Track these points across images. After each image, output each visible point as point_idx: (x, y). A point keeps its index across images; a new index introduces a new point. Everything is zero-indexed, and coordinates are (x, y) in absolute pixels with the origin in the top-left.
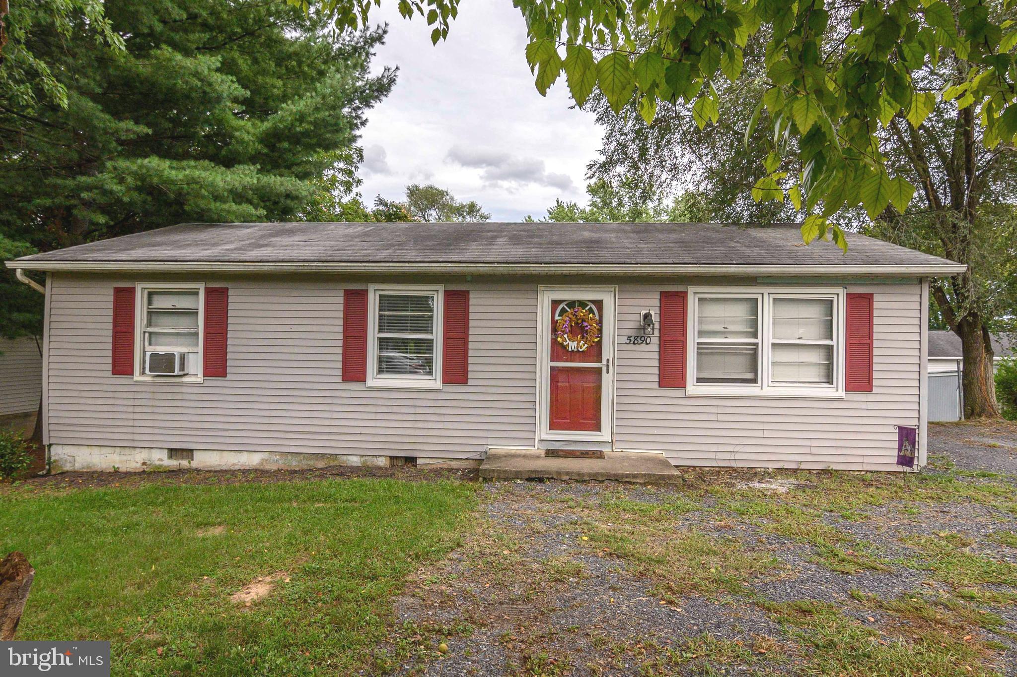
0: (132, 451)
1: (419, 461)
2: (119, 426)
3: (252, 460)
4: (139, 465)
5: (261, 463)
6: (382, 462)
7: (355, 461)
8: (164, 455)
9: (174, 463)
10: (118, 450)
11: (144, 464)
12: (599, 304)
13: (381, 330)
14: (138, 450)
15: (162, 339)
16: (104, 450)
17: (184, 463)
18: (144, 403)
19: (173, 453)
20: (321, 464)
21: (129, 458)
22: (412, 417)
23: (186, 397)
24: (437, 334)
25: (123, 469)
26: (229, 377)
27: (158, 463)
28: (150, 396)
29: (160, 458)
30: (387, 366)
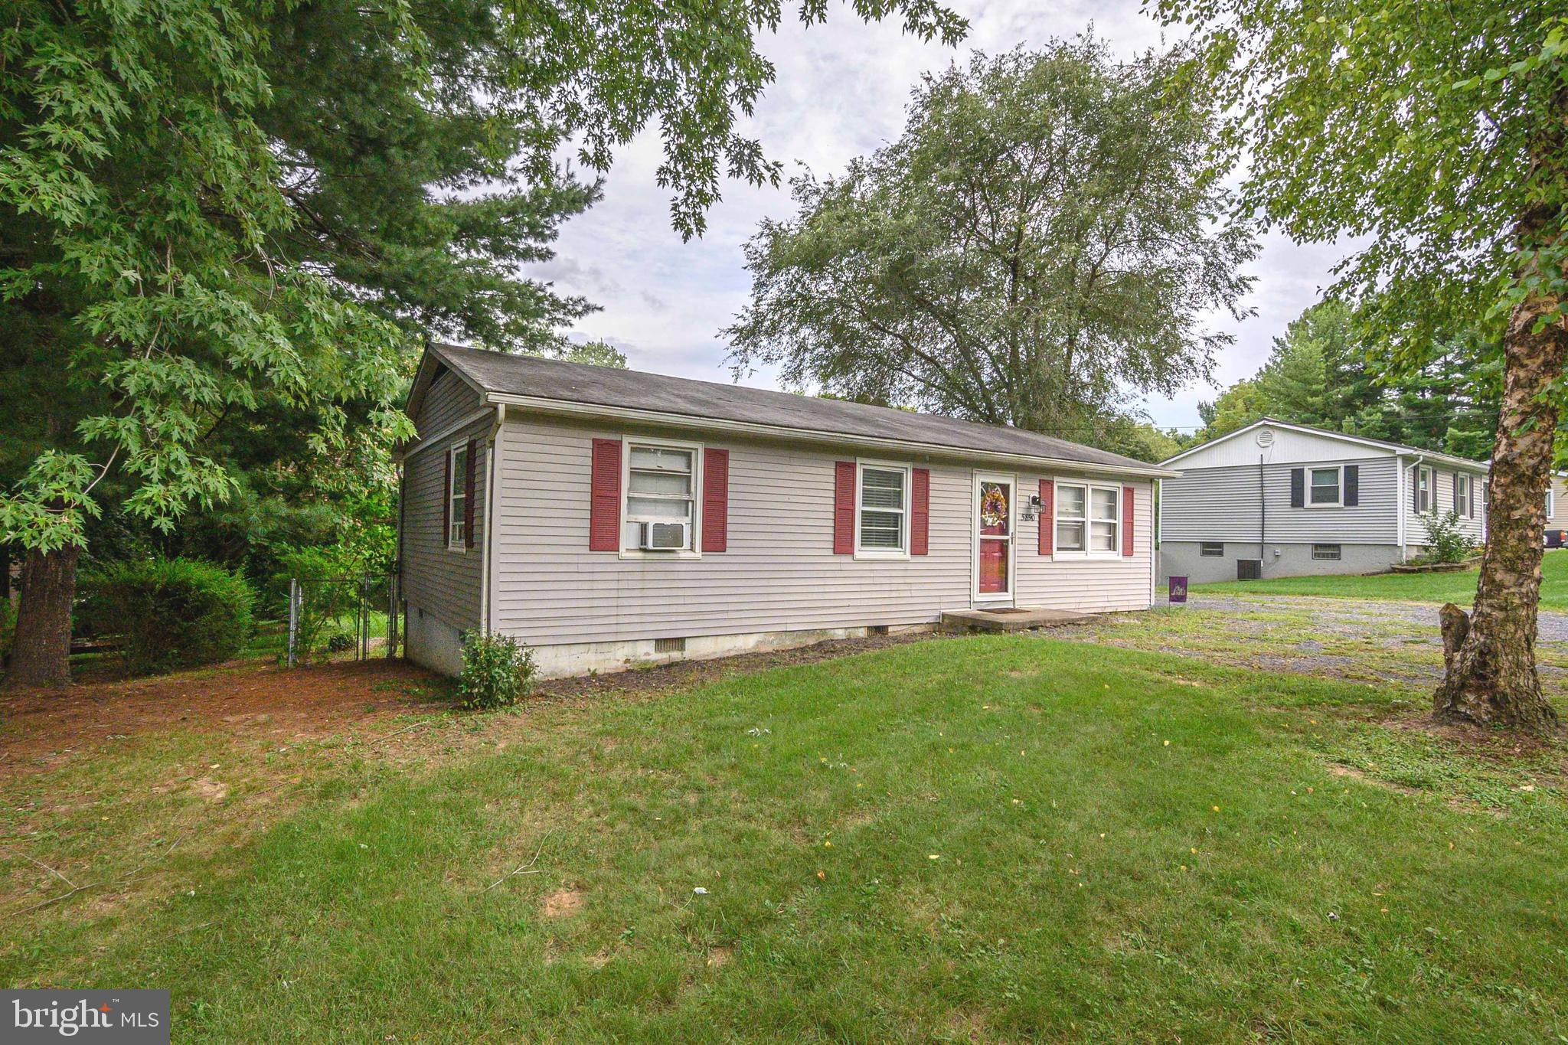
0: (612, 647)
1: (890, 629)
2: (599, 616)
3: (747, 644)
4: (620, 663)
5: (757, 646)
6: (862, 633)
7: (840, 634)
8: (650, 647)
9: (662, 657)
10: (593, 647)
11: (627, 661)
12: (1005, 488)
13: (864, 504)
14: (620, 645)
15: (641, 507)
16: (575, 649)
17: (676, 655)
18: (631, 585)
19: (661, 643)
20: (811, 641)
21: (608, 656)
22: (887, 588)
23: (682, 576)
24: (907, 511)
25: (600, 672)
26: (729, 551)
27: (644, 658)
28: (638, 576)
29: (647, 653)
30: (868, 539)
